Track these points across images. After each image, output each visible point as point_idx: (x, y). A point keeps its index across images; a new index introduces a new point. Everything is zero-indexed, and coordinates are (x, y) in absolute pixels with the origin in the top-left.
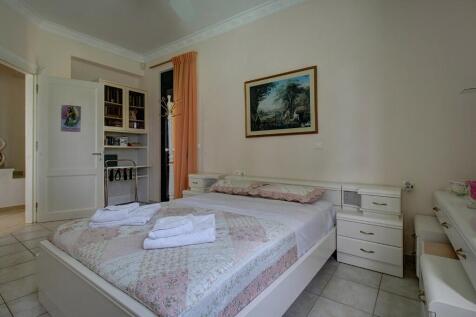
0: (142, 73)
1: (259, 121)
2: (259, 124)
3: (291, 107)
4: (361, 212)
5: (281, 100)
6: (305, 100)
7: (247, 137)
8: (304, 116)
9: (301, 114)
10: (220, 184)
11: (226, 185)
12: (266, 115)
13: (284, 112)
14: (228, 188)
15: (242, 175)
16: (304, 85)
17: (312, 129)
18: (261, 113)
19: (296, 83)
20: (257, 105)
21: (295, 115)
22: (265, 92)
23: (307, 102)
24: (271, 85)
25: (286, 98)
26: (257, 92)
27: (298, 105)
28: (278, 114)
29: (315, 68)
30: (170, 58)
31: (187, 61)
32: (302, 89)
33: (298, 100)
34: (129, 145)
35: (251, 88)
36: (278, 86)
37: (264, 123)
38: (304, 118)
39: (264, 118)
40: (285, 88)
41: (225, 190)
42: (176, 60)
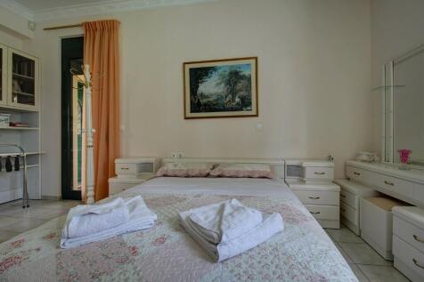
0: (30, 34)
1: (199, 103)
2: (199, 106)
3: (233, 92)
4: (303, 182)
5: (223, 85)
6: (247, 87)
7: (186, 118)
8: (246, 101)
9: (243, 99)
10: (169, 167)
11: (178, 168)
12: (207, 97)
13: (226, 97)
14: (180, 171)
15: (180, 157)
16: (246, 72)
17: (254, 113)
18: (202, 95)
19: (238, 70)
20: (197, 87)
21: (237, 100)
22: (207, 74)
23: (248, 88)
24: (214, 69)
25: (228, 83)
26: (197, 75)
27: (241, 90)
28: (220, 97)
29: (256, 58)
30: (80, 22)
31: (106, 30)
32: (244, 76)
33: (239, 85)
34: (11, 124)
35: (191, 70)
36: (220, 71)
37: (205, 105)
38: (246, 103)
39: (205, 101)
40: (227, 73)
41: (177, 174)
42: (88, 26)
